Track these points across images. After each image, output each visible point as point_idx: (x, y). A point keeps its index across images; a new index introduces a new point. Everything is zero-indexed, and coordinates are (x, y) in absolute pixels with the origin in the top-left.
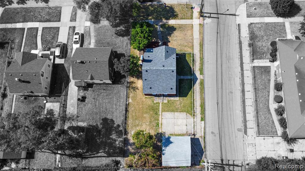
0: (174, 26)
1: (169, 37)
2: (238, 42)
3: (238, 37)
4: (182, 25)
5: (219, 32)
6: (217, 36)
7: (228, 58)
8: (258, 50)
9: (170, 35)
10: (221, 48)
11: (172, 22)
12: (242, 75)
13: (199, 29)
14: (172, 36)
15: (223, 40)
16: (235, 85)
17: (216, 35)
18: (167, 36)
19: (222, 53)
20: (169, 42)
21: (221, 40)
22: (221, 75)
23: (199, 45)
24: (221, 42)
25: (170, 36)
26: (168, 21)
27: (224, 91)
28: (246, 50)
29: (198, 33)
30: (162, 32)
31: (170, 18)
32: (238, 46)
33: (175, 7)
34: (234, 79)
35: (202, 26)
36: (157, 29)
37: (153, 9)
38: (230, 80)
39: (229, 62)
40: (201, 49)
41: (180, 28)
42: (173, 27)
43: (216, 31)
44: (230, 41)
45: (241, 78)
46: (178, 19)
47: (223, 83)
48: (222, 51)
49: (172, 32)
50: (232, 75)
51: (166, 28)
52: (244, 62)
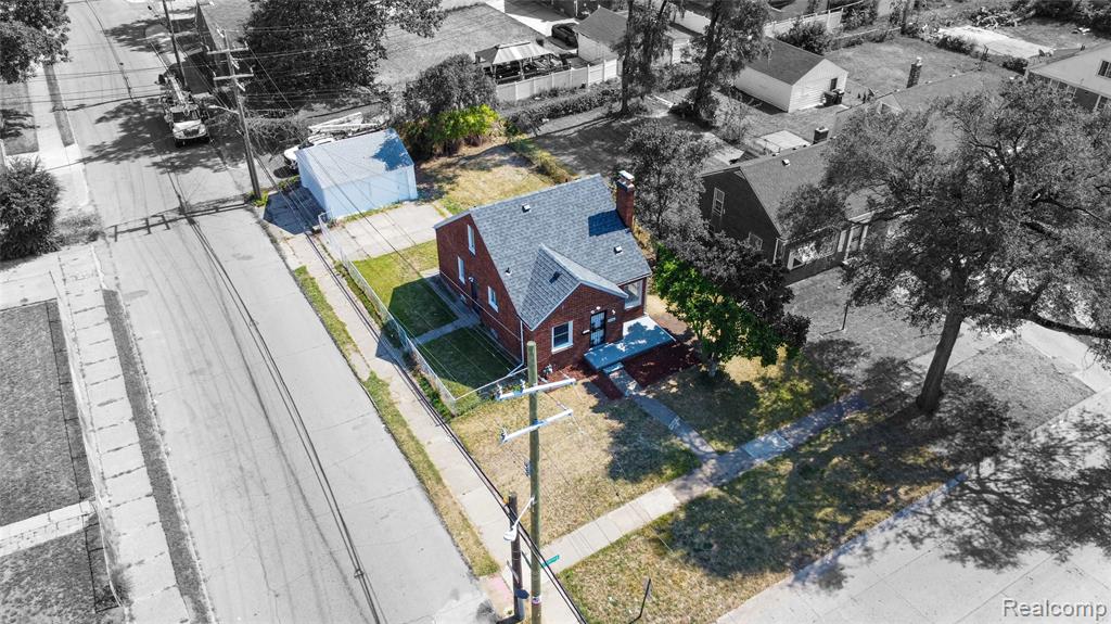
0: (630, 488)
1: (615, 424)
2: (203, 586)
3: (210, 613)
4: (593, 515)
5: (356, 585)
6: (354, 556)
7: (250, 482)
8: (53, 588)
9: (619, 438)
10: (307, 505)
11: (661, 500)
12: (149, 446)
13: (483, 539)
14: (605, 434)
15: (308, 554)
16: (185, 402)
17: (362, 560)
18: (629, 425)
19: (296, 489)
20: (595, 409)
21: (321, 547)
22: (268, 406)
23: (437, 468)
24: (317, 536)
25: (613, 433)
26: (685, 498)
27: (234, 362)
28: (141, 563)
29: (475, 519)
30: (667, 433)
31: (688, 517)
32: (205, 564)
33: (714, 588)
34: (193, 417)
35: (475, 570)
36: (701, 435)
37: (820, 515)
38: (215, 406)
39: (241, 468)
40: (421, 457)
41: (595, 492)
42: (635, 480)
43: (372, 578)
44: (260, 570)
45: (155, 433)
46: (639, 533)
47: (249, 385)
48: (297, 495)
49: (618, 453)
50: (208, 427)
51: (666, 458)
52: (152, 500)
